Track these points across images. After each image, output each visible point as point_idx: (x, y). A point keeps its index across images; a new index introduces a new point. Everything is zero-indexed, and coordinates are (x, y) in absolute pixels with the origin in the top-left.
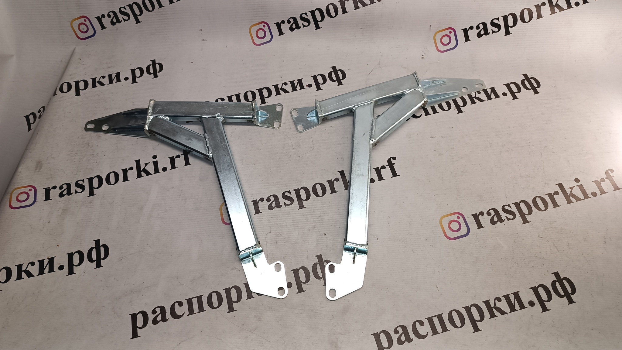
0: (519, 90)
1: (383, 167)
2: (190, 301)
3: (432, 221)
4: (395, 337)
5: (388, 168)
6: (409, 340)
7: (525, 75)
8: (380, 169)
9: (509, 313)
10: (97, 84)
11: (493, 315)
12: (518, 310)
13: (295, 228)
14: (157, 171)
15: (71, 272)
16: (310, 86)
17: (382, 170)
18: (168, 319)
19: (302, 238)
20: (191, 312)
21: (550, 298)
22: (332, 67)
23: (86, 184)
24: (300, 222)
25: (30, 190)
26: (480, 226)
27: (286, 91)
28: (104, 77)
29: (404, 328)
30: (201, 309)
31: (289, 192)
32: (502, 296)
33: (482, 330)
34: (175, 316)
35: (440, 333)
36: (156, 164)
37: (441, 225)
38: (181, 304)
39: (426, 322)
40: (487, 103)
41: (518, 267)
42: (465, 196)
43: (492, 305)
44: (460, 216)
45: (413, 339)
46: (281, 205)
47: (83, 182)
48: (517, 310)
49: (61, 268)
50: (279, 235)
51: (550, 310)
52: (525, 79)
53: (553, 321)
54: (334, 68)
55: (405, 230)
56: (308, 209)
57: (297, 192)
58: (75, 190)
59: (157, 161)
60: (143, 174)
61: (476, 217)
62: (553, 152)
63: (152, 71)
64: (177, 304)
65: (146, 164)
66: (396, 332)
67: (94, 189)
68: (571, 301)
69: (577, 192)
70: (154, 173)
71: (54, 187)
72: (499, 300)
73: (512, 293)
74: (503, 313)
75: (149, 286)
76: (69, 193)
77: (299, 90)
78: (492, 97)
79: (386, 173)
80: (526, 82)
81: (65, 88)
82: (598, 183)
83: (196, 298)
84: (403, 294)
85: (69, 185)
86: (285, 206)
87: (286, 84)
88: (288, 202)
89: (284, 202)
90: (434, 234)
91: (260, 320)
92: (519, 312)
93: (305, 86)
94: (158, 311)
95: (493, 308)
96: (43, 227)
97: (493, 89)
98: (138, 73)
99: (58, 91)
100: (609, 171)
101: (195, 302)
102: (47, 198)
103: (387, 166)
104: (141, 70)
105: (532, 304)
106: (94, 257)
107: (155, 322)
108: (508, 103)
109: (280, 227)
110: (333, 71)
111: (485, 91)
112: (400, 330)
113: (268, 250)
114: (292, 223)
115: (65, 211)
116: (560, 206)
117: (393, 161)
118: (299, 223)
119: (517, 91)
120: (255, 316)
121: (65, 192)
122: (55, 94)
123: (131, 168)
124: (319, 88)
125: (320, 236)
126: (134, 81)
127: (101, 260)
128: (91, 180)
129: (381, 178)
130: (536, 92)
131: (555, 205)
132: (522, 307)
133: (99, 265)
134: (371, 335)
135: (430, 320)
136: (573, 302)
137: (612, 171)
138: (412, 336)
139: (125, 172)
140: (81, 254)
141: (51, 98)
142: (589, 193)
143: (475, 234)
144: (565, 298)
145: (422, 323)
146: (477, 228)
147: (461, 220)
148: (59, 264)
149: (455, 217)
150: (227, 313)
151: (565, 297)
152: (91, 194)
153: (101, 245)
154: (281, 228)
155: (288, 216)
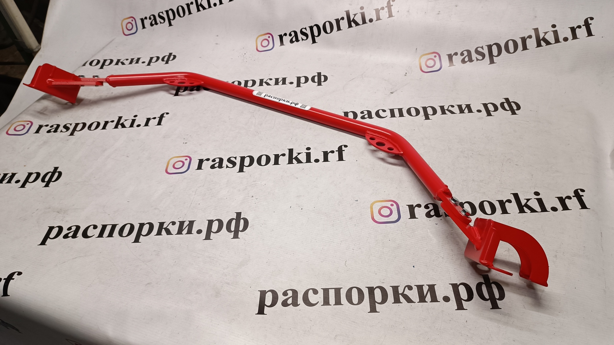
0: (496, 109)
1: (332, 152)
2: (104, 227)
3: (363, 203)
4: (281, 298)
5: (336, 154)
6: (295, 304)
7: (507, 100)
8: (328, 152)
9: (416, 302)
10: (120, 64)
11: (397, 301)
12: (429, 302)
13: (226, 187)
14: (132, 126)
15: (23, 186)
16: (291, 83)
17: (330, 154)
18: (78, 237)
19: (229, 196)
20: (101, 235)
21: (470, 297)
22: (318, 73)
23: (72, 128)
24: (234, 183)
25: (28, 124)
26: (413, 216)
27: (268, 84)
28: (127, 60)
29: (295, 292)
30: (111, 235)
31: (235, 158)
32: (415, 285)
33: (379, 312)
34: (85, 235)
35: (331, 305)
36: (134, 121)
37: (371, 208)
38: (95, 227)
39: (321, 293)
40: (458, 115)
41: (442, 261)
42: (406, 187)
43: (400, 291)
44: (394, 204)
45: (300, 304)
46: (223, 166)
47: (69, 125)
48: (427, 302)
49: (18, 182)
50: (209, 190)
51: (467, 310)
52: (505, 102)
53: (466, 321)
54: (319, 74)
55: (332, 206)
56: (246, 173)
57: (243, 159)
58: (61, 130)
59: (135, 119)
60: (120, 126)
61: (411, 208)
62: (516, 165)
63: (166, 59)
64: (93, 226)
65: (126, 120)
66: (285, 294)
67: (76, 132)
68: (495, 306)
69: (534, 204)
70: (129, 126)
71: (47, 126)
72: (410, 288)
73: (426, 285)
74: (409, 300)
75: (77, 209)
76: (55, 131)
77: (280, 85)
78: (465, 112)
79: (333, 157)
80: (506, 105)
81: (95, 63)
82: (562, 200)
83: (111, 226)
84: (307, 261)
85: (58, 126)
86: (226, 168)
87: (271, 79)
88: (231, 165)
89: (227, 165)
90: (361, 215)
91: (157, 255)
92: (429, 304)
93: (286, 83)
94: (74, 229)
95: (400, 294)
96: (22, 151)
97: (468, 106)
98: (154, 60)
99: (88, 64)
100: (579, 191)
101: (108, 229)
102: (37, 132)
103: (336, 151)
104: (158, 58)
105: (446, 299)
106: (47, 179)
107: (66, 236)
108: (480, 118)
109: (214, 183)
110: (317, 75)
111: (460, 107)
112: (290, 293)
113: (194, 200)
114: (226, 183)
115: (45, 143)
116: (510, 213)
117: (343, 148)
118: (232, 183)
119: (493, 110)
120: (155, 250)
121: (53, 130)
122: (84, 65)
123: (113, 121)
124: (298, 85)
125: (247, 197)
126: (149, 64)
127: (51, 182)
128: (77, 125)
129: (326, 159)
130: (514, 113)
131: (505, 211)
132: (434, 299)
133: (47, 185)
134: (258, 291)
135: (326, 291)
136: (498, 308)
137: (583, 191)
138: (300, 300)
139: (106, 123)
140: (38, 174)
141: (79, 67)
142: (548, 207)
143: (405, 223)
144: (489, 302)
145: (315, 292)
146: (410, 218)
147: (394, 208)
148: (18, 179)
149: (388, 204)
150: (132, 243)
151: (489, 300)
152: (72, 134)
153: (58, 171)
154: (214, 185)
155: (225, 176)
